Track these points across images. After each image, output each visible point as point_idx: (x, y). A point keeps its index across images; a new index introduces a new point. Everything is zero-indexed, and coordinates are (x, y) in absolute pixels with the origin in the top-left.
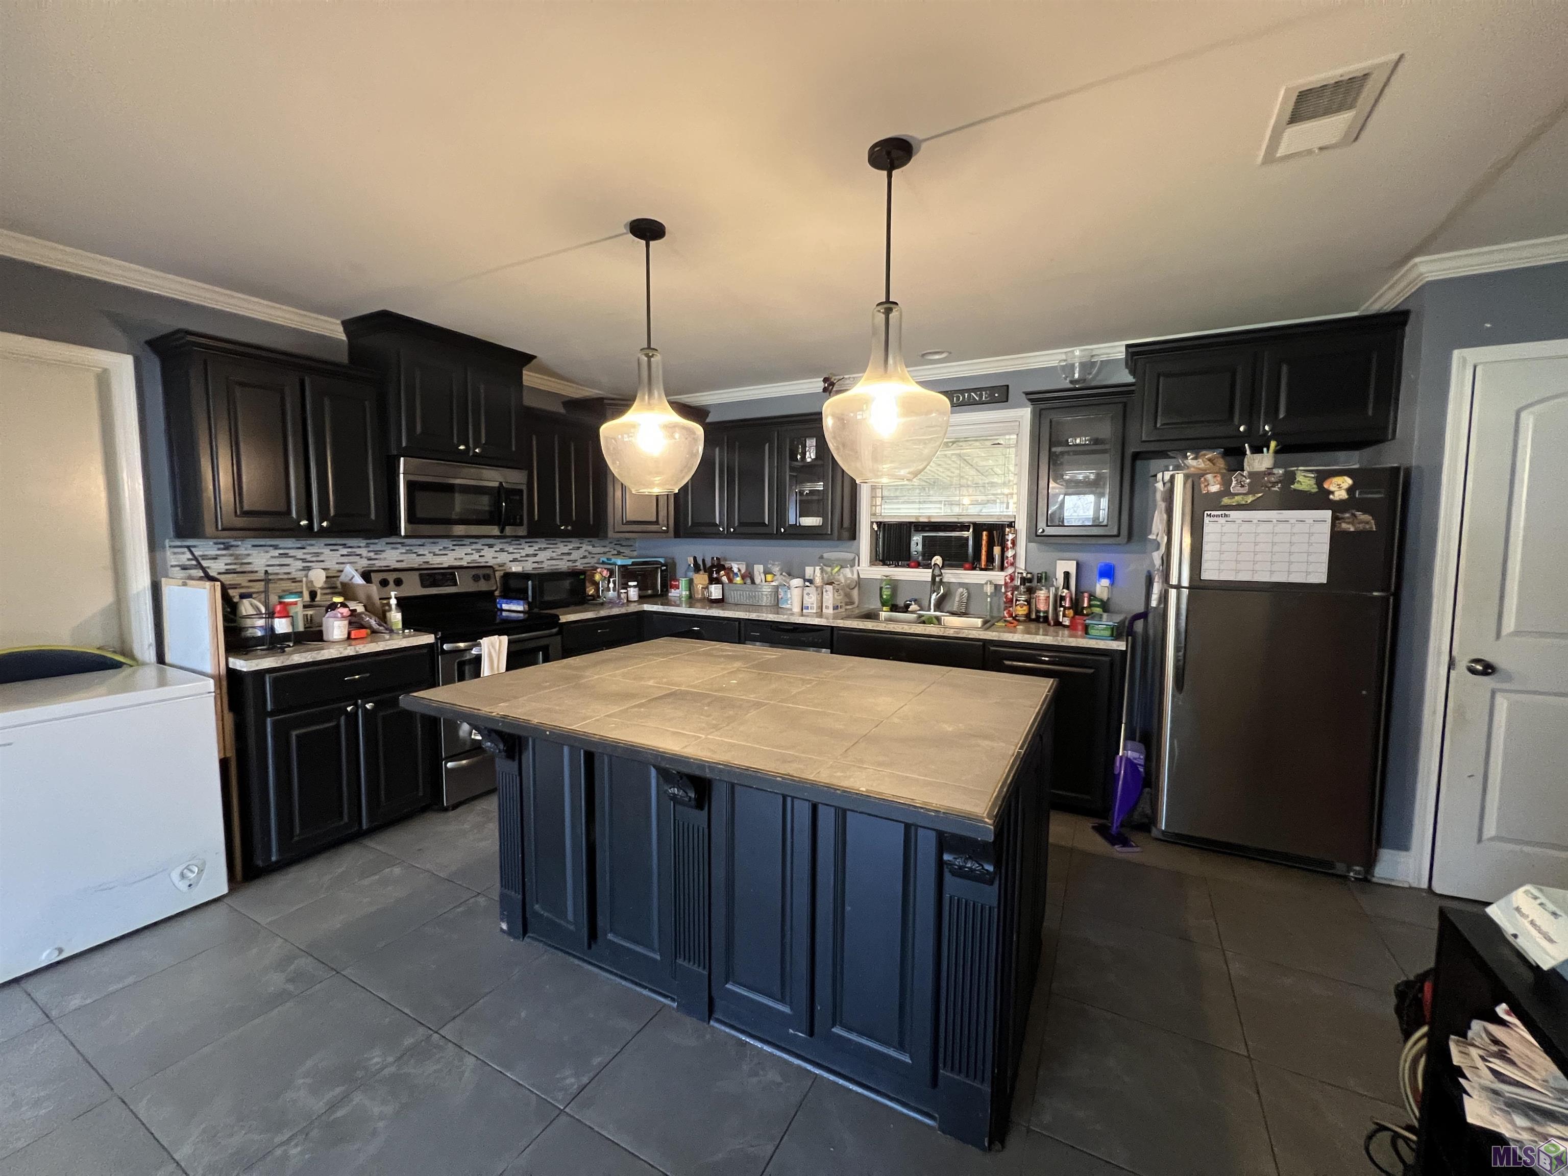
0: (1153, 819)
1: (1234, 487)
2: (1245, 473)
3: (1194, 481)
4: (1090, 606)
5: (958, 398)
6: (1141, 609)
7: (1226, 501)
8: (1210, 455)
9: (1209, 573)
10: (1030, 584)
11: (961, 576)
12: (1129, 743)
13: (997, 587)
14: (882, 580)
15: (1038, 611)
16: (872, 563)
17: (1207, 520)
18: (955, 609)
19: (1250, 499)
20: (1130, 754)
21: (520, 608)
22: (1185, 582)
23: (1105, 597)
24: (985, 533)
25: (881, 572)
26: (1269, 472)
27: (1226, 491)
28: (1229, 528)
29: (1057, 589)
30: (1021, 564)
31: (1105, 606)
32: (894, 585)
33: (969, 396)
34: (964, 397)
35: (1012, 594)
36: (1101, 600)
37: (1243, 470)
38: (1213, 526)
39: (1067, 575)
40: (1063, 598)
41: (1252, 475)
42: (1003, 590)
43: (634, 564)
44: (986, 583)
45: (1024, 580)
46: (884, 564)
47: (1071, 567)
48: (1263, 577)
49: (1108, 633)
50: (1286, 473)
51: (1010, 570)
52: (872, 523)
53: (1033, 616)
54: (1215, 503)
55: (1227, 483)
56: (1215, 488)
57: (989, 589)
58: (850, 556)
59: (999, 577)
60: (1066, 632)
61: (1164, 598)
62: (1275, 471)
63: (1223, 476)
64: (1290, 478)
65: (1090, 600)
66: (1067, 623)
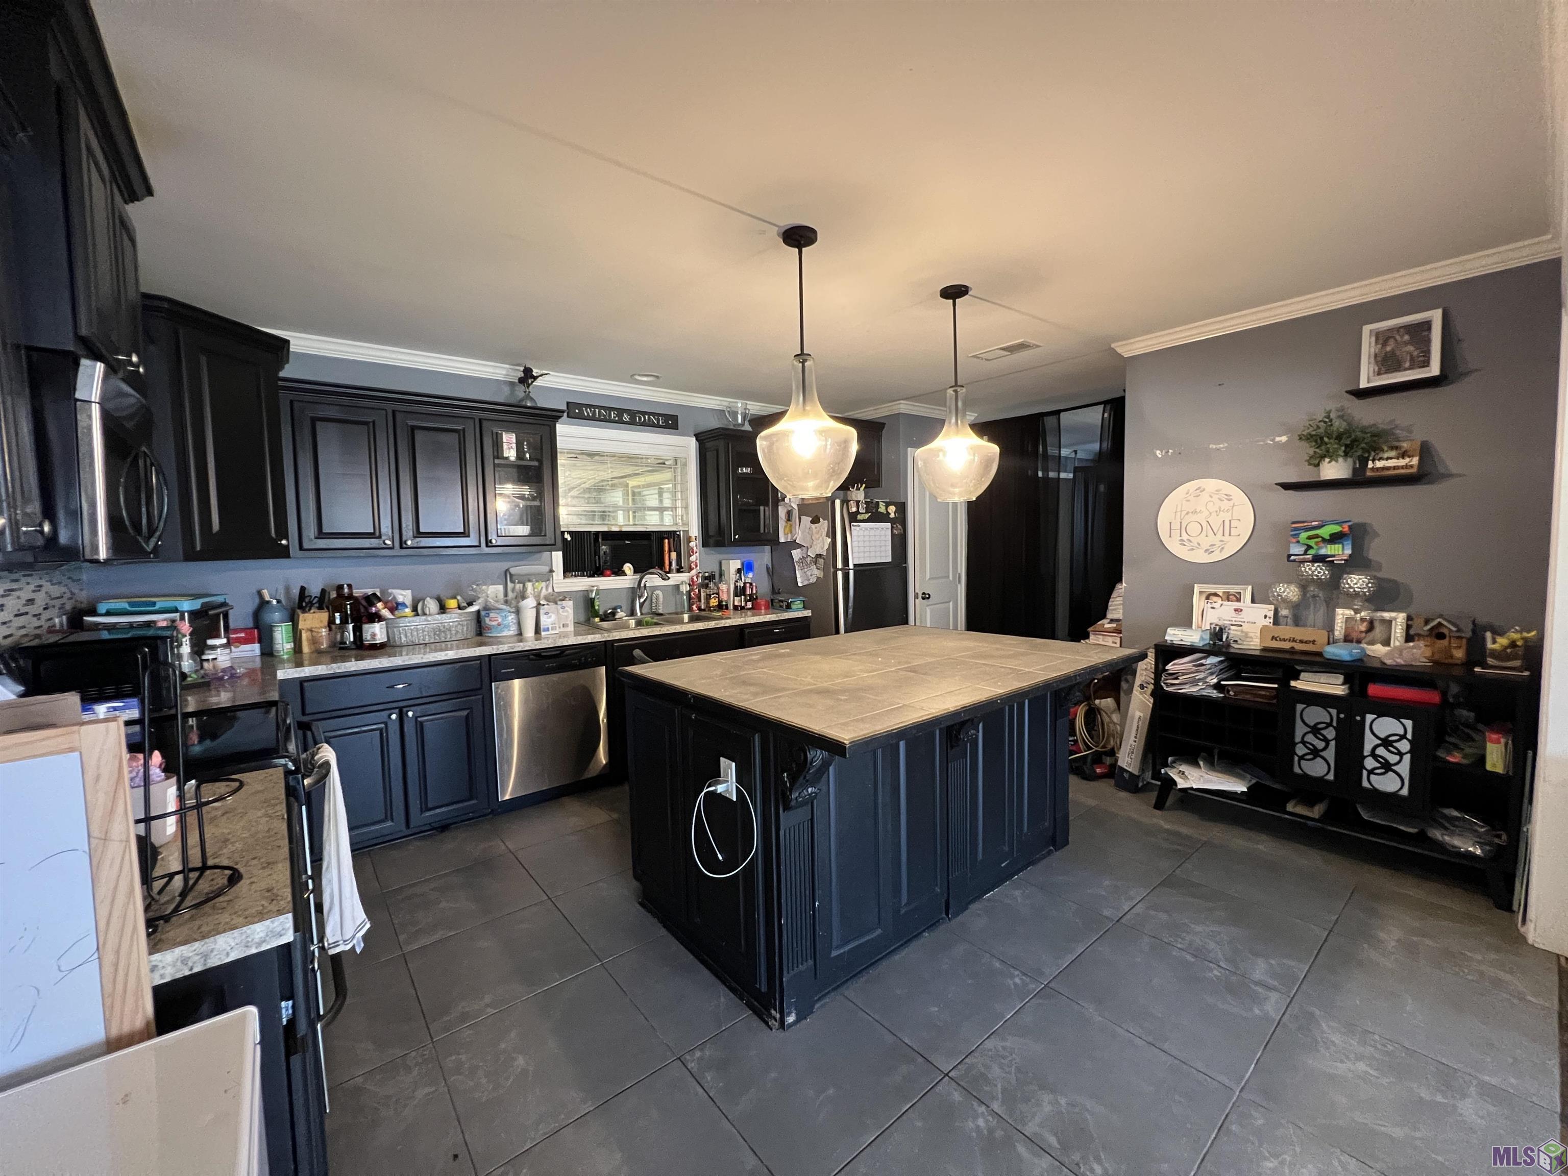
1: (861, 509)
3: (847, 506)
5: (640, 418)
7: (859, 517)
11: (654, 580)
16: (563, 577)
17: (852, 528)
19: (867, 516)
24: (666, 542)
25: (575, 583)
27: (858, 511)
28: (860, 533)
32: (599, 594)
33: (649, 418)
34: (645, 418)
38: (855, 531)
39: (739, 571)
41: (864, 502)
42: (690, 589)
44: (681, 584)
46: (577, 576)
48: (873, 560)
52: (563, 532)
54: (855, 518)
55: (858, 506)
56: (854, 510)
58: (544, 569)
59: (685, 578)
60: (749, 613)
64: (878, 505)
66: (749, 606)
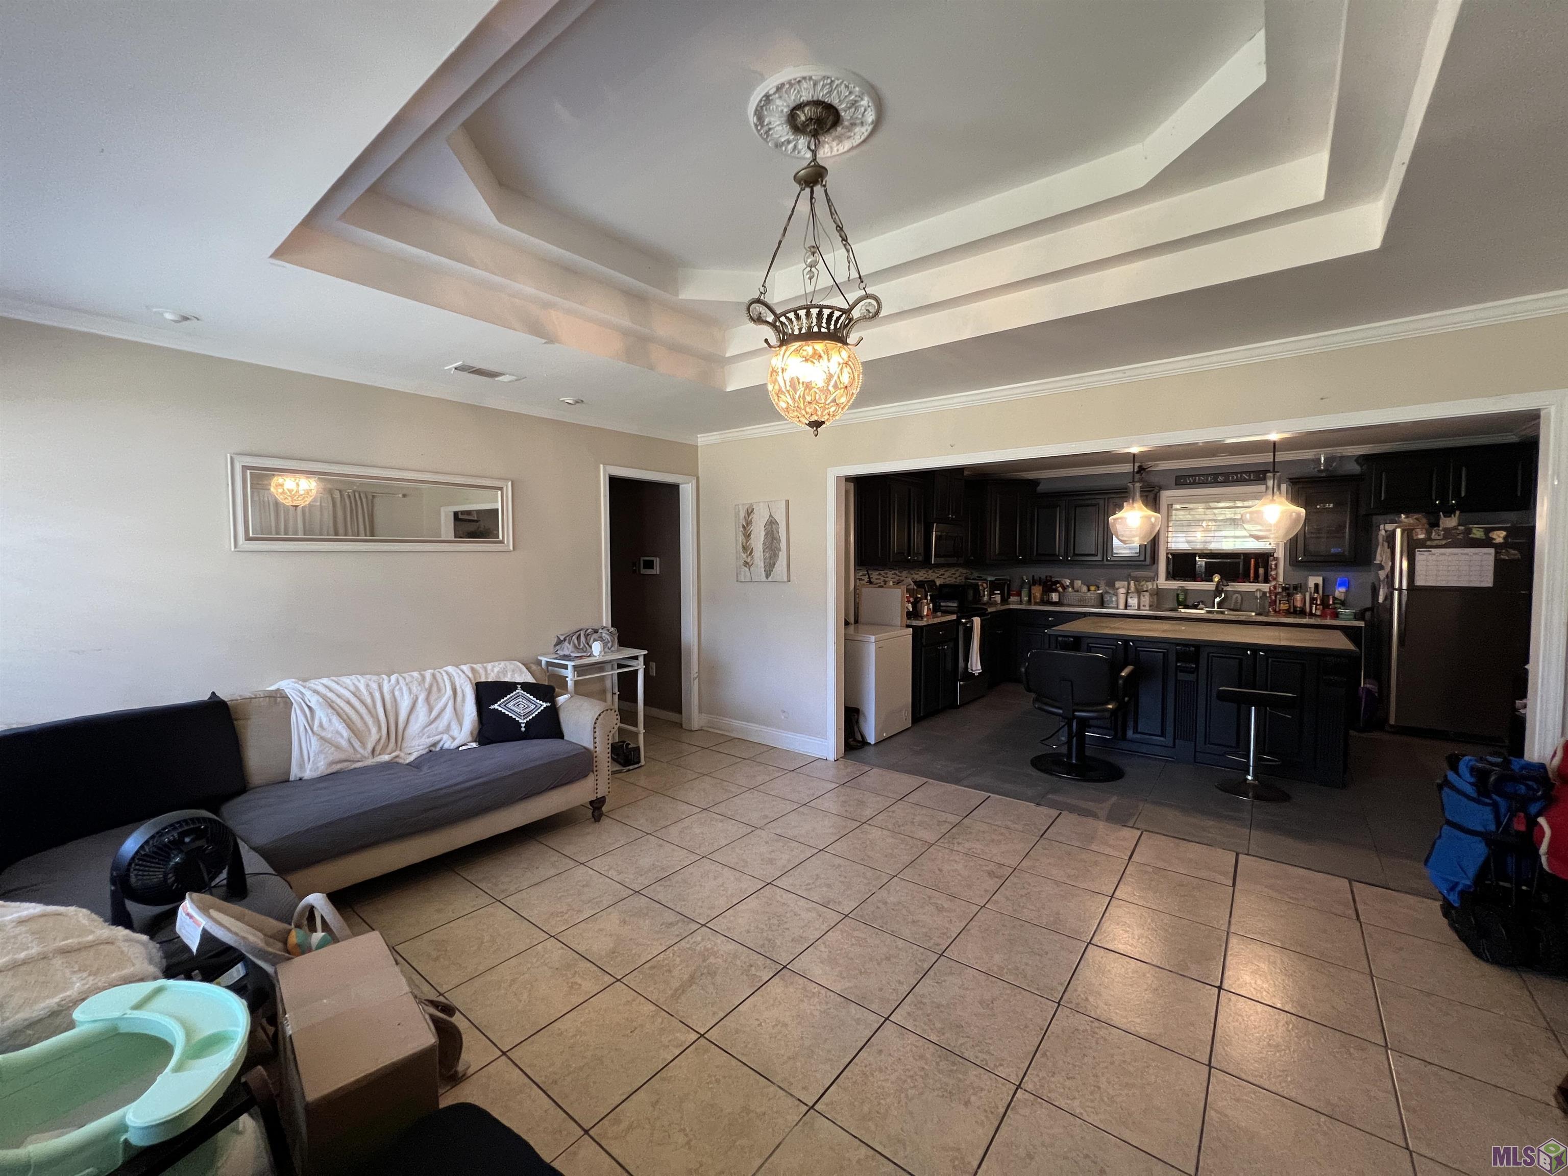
0: (1387, 719)
1: (1434, 535)
2: (1441, 528)
3: (1408, 533)
4: (1334, 603)
5: (1233, 477)
6: (1368, 604)
7: (1429, 543)
8: (1416, 516)
9: (1420, 582)
10: (1289, 591)
11: (1237, 587)
12: (1367, 680)
13: (1264, 593)
14: (1177, 590)
15: (1295, 607)
16: (1167, 579)
17: (1417, 553)
18: (1232, 607)
19: (1444, 542)
20: (1368, 686)
21: (955, 605)
22: (1405, 586)
23: (1342, 598)
24: (1253, 560)
25: (1175, 584)
26: (1455, 528)
27: (1429, 538)
28: (1430, 558)
29: (1311, 593)
30: (1281, 579)
31: (1343, 604)
32: (1186, 591)
33: (1241, 476)
34: (1237, 477)
35: (1276, 597)
36: (1340, 600)
37: (1439, 527)
38: (1421, 557)
39: (1316, 585)
40: (1316, 599)
41: (1445, 529)
42: (1268, 595)
43: (996, 580)
44: (1257, 590)
45: (1284, 589)
46: (1175, 580)
47: (1319, 580)
48: (1453, 583)
49: (1351, 617)
50: (1466, 529)
51: (1273, 583)
52: (1167, 554)
53: (1292, 610)
54: (1422, 544)
55: (1429, 533)
56: (1422, 536)
57: (1258, 595)
58: (1152, 574)
59: (1265, 587)
61: (1389, 597)
62: (1460, 528)
63: (1427, 530)
64: (1469, 531)
65: (1333, 601)
66: (1318, 613)
